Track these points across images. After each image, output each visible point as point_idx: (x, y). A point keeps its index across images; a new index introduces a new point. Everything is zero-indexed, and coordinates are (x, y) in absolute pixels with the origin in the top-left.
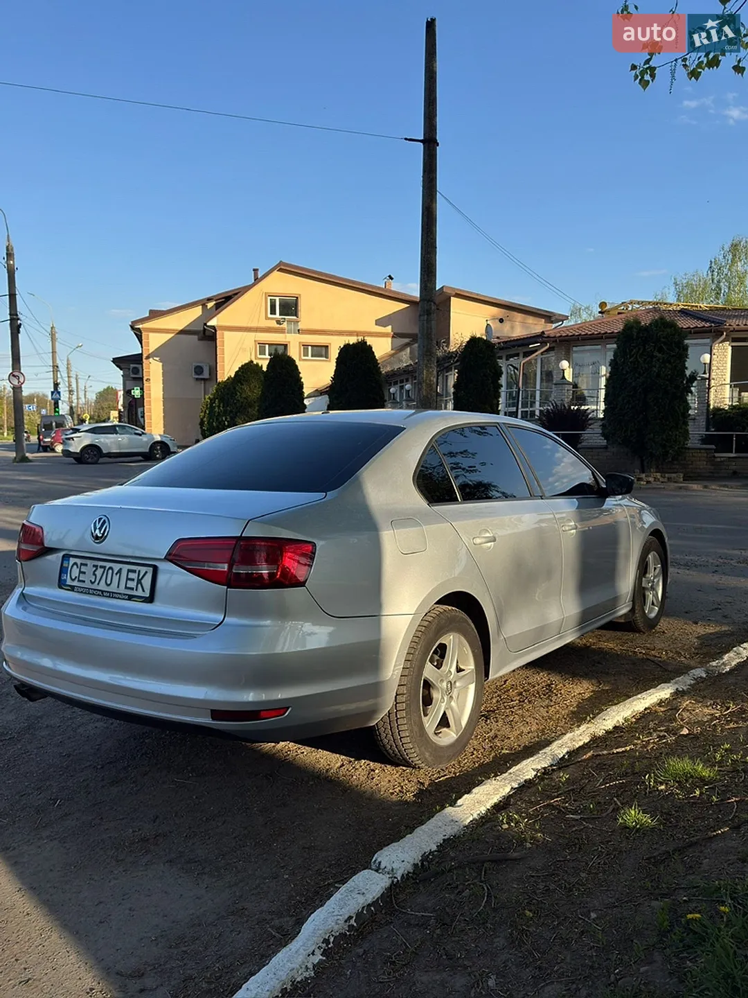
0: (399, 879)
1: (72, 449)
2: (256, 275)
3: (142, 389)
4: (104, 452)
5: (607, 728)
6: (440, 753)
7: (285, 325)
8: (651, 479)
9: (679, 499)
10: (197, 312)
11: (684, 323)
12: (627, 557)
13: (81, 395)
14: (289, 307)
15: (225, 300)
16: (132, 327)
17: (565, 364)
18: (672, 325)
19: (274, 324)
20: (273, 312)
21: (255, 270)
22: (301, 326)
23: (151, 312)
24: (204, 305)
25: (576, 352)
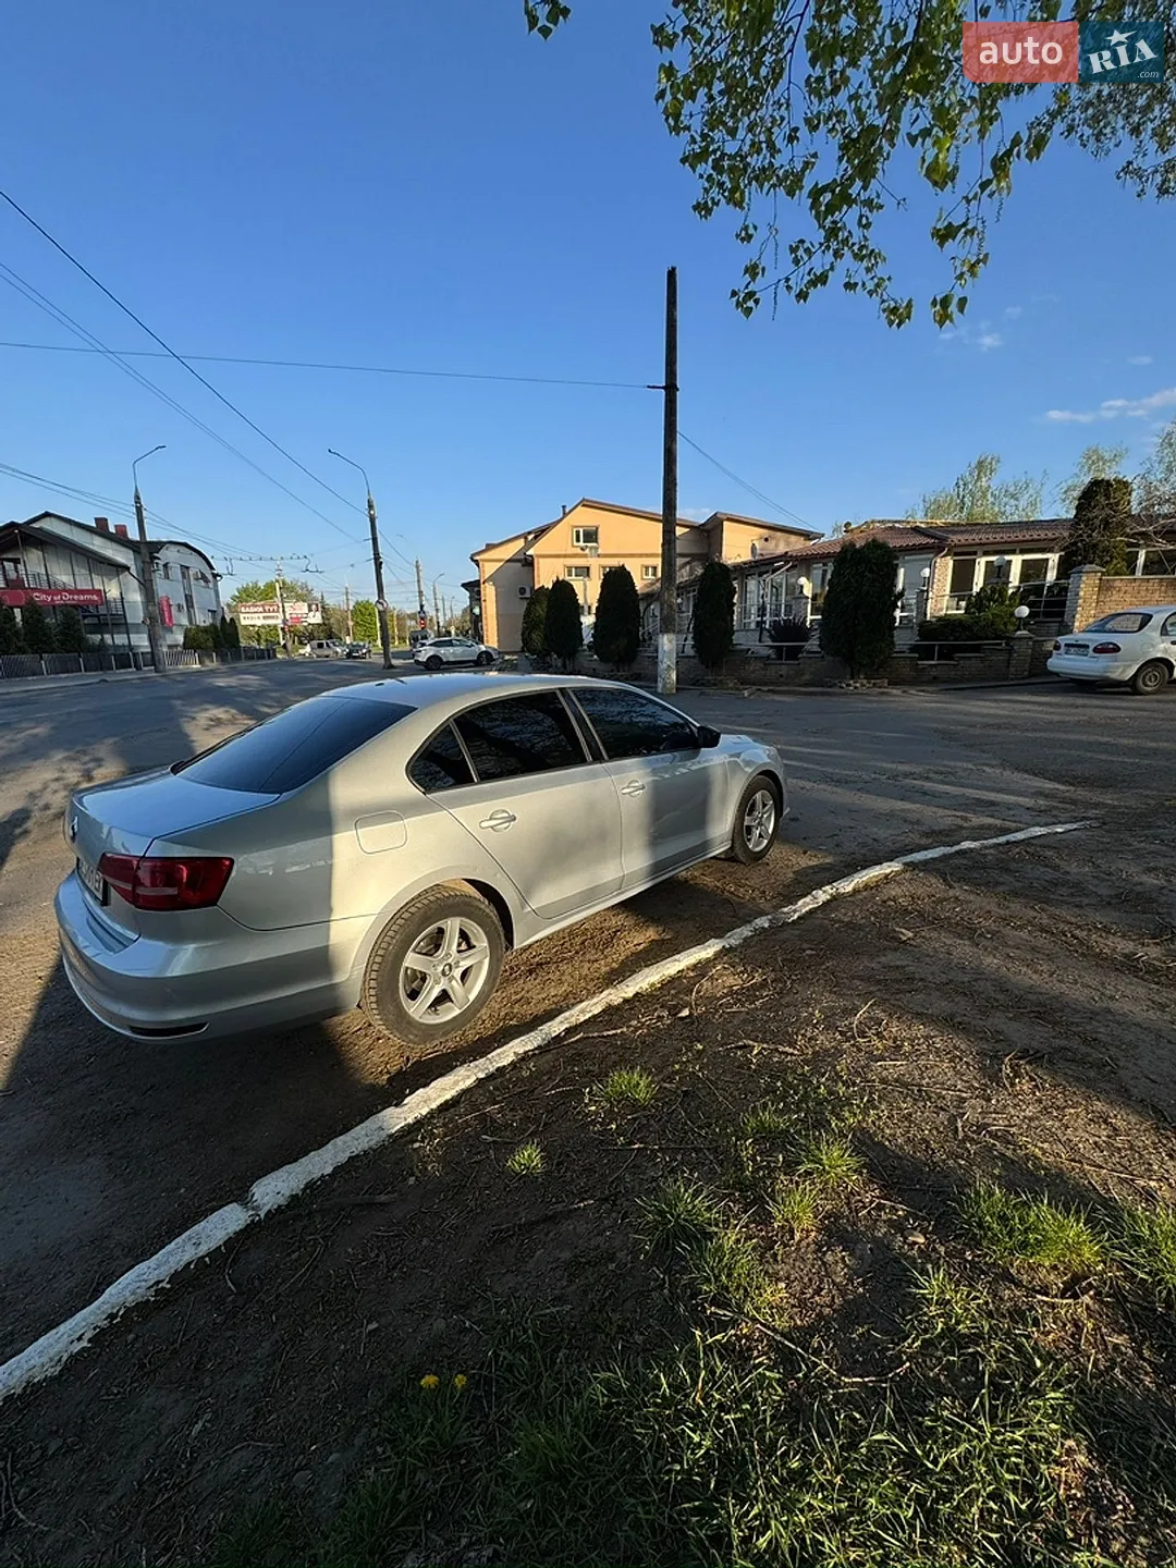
0: (262, 1216)
1: (420, 659)
2: (564, 510)
3: (480, 608)
4: (445, 660)
5: (626, 996)
6: (430, 1032)
7: (587, 551)
8: (858, 685)
9: (875, 705)
10: (521, 543)
11: (894, 543)
12: (724, 800)
13: (448, 612)
14: (591, 536)
15: (541, 533)
16: (472, 559)
17: (803, 580)
18: (883, 546)
19: (579, 551)
20: (578, 540)
21: (564, 507)
22: (600, 551)
23: (487, 545)
24: (526, 538)
25: (815, 568)
